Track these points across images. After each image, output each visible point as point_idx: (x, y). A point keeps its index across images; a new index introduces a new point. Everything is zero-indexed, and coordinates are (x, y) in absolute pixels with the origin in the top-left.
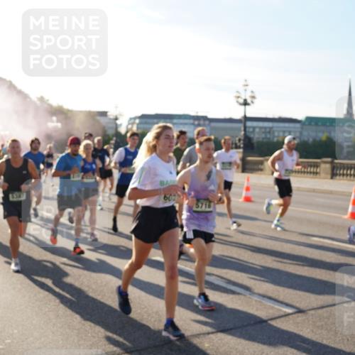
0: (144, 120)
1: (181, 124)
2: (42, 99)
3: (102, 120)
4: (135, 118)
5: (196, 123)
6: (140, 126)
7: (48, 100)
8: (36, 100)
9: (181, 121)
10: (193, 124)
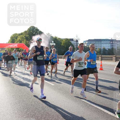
0: (89, 42)
1: (105, 43)
2: (48, 34)
3: (72, 42)
4: (86, 41)
5: (111, 42)
6: (87, 44)
7: (51, 35)
8: (46, 35)
9: (105, 42)
10: (110, 43)
